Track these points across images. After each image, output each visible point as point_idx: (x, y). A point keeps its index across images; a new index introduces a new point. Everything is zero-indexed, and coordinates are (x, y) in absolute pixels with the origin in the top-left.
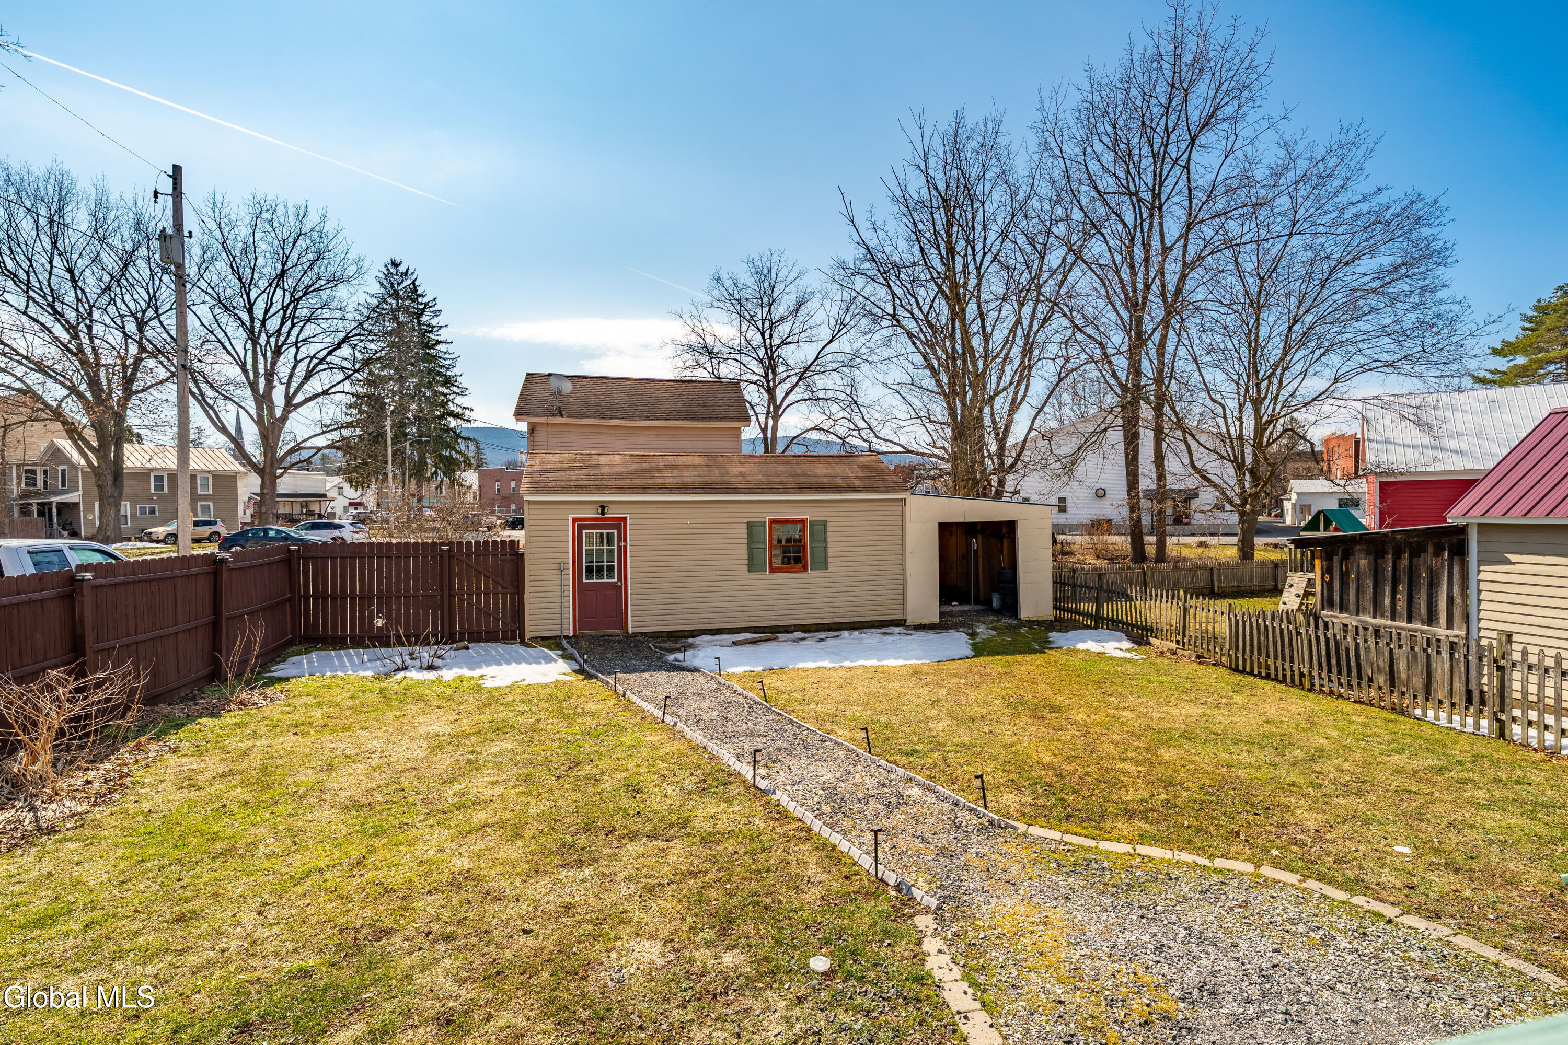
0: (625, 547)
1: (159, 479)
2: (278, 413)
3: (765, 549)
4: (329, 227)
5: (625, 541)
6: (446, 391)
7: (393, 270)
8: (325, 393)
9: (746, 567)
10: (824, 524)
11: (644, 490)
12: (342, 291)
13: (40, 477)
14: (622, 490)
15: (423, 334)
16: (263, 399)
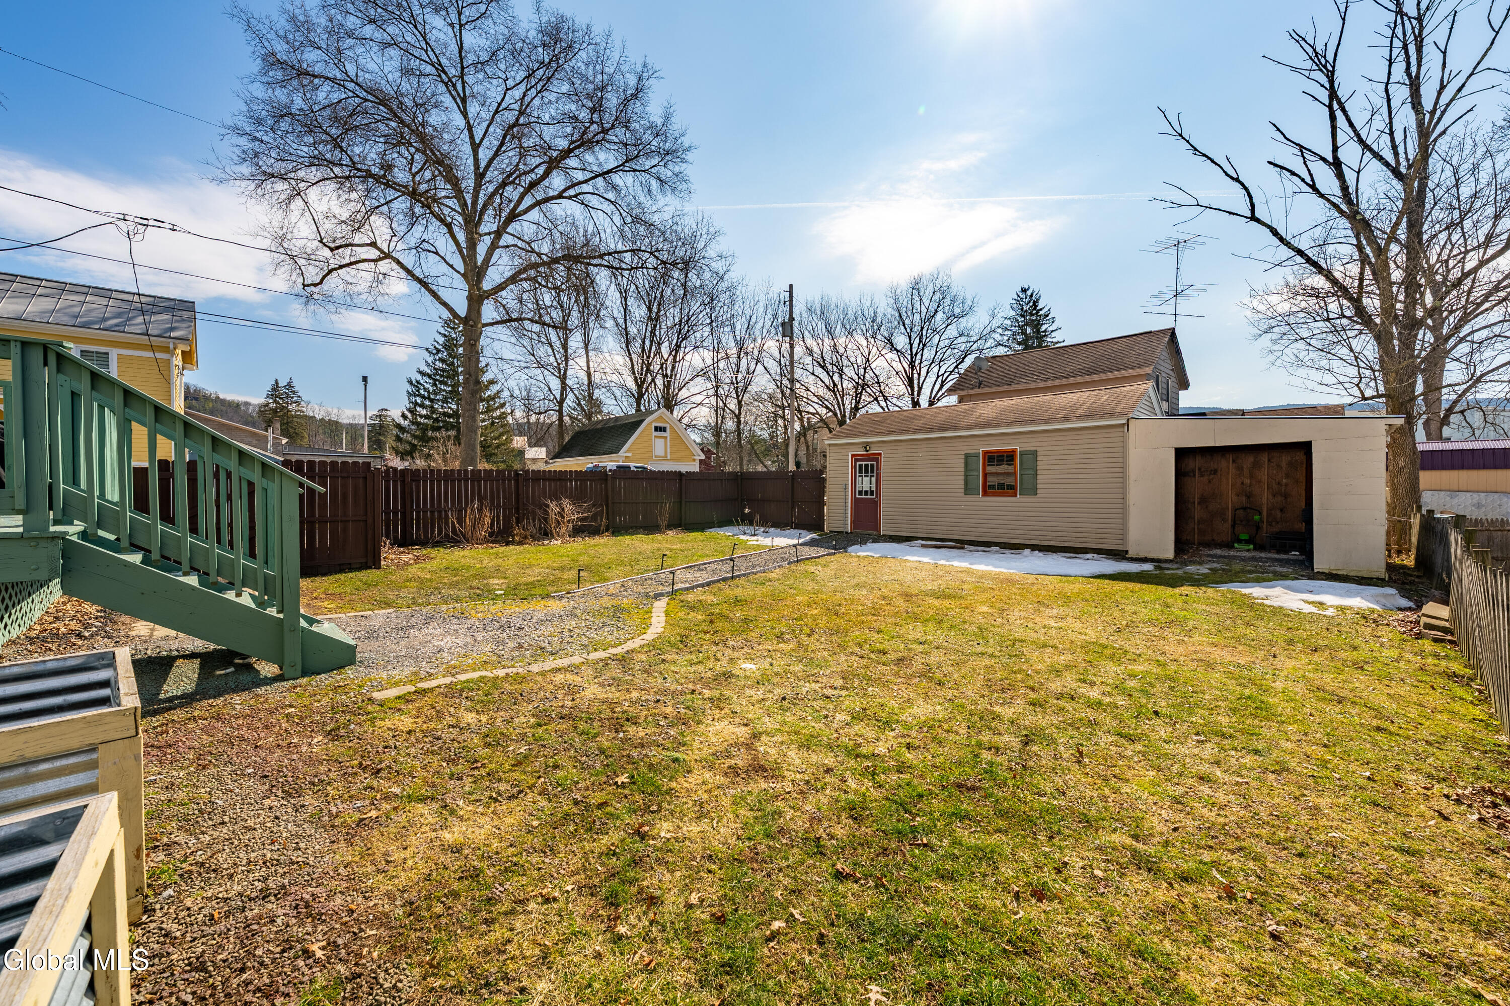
0: (880, 473)
3: (979, 475)
5: (880, 469)
9: (961, 491)
10: (1035, 453)
11: (891, 433)
14: (879, 434)
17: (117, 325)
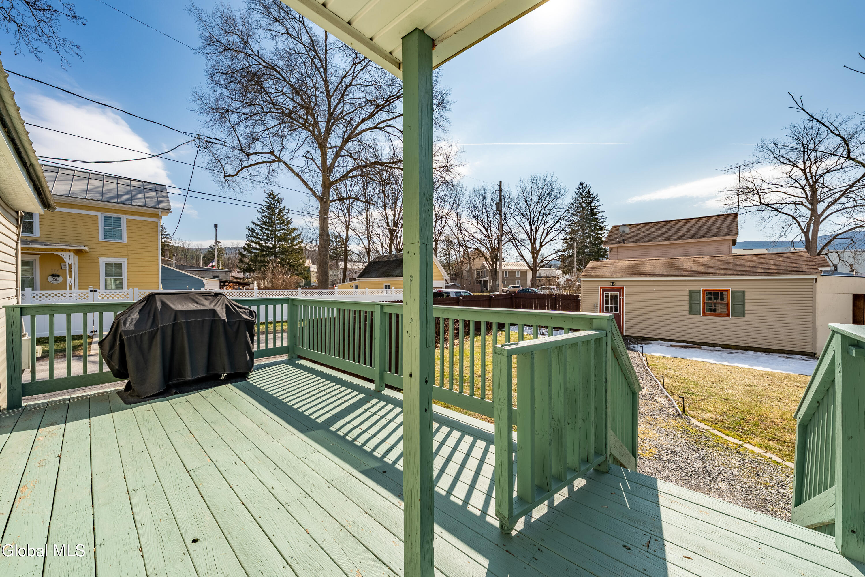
0: (623, 299)
1: (506, 272)
2: (538, 249)
3: (700, 304)
4: (554, 179)
5: (623, 297)
6: (602, 232)
7: (581, 187)
8: (551, 240)
9: (688, 312)
10: (743, 293)
11: (632, 275)
12: (559, 201)
13: (480, 273)
14: (622, 276)
15: (592, 210)
16: (533, 244)
17: (127, 200)
